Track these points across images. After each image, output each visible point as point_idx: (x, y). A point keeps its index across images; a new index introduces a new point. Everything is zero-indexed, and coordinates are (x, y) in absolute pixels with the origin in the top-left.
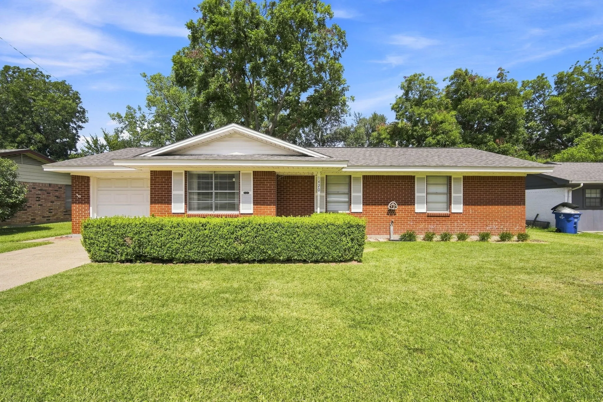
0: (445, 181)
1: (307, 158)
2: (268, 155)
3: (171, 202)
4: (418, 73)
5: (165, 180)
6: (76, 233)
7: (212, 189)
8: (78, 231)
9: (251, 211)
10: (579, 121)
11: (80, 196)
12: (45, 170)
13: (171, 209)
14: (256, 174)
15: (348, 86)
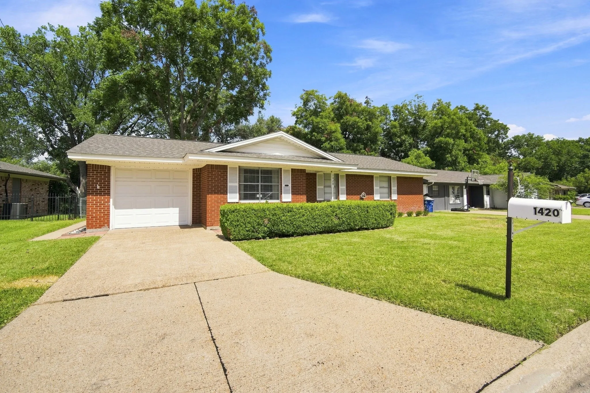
0: (387, 179)
1: (328, 161)
2: (299, 156)
3: (227, 193)
4: (315, 90)
5: (221, 173)
6: (93, 228)
7: (258, 182)
8: (95, 226)
9: (290, 200)
10: (407, 140)
11: (98, 187)
12: (69, 157)
13: (227, 199)
14: (294, 171)
15: (270, 92)
